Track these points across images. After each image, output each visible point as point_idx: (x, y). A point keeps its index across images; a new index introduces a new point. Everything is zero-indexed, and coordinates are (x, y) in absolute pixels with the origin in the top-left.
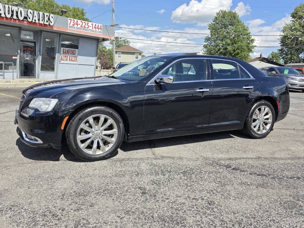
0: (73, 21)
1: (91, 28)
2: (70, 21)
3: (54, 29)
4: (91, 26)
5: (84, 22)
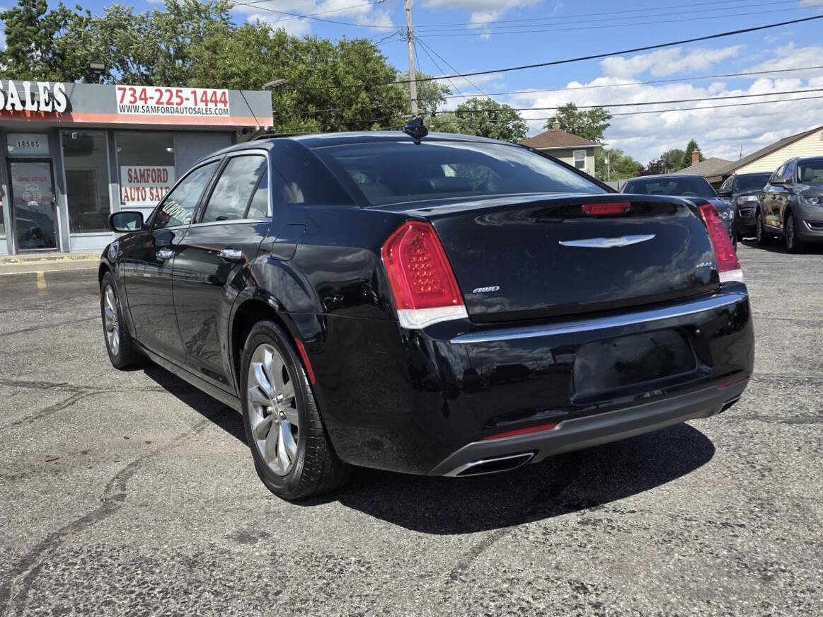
0: (132, 92)
1: (189, 104)
2: (121, 92)
3: (75, 121)
4: (191, 97)
5: (166, 91)
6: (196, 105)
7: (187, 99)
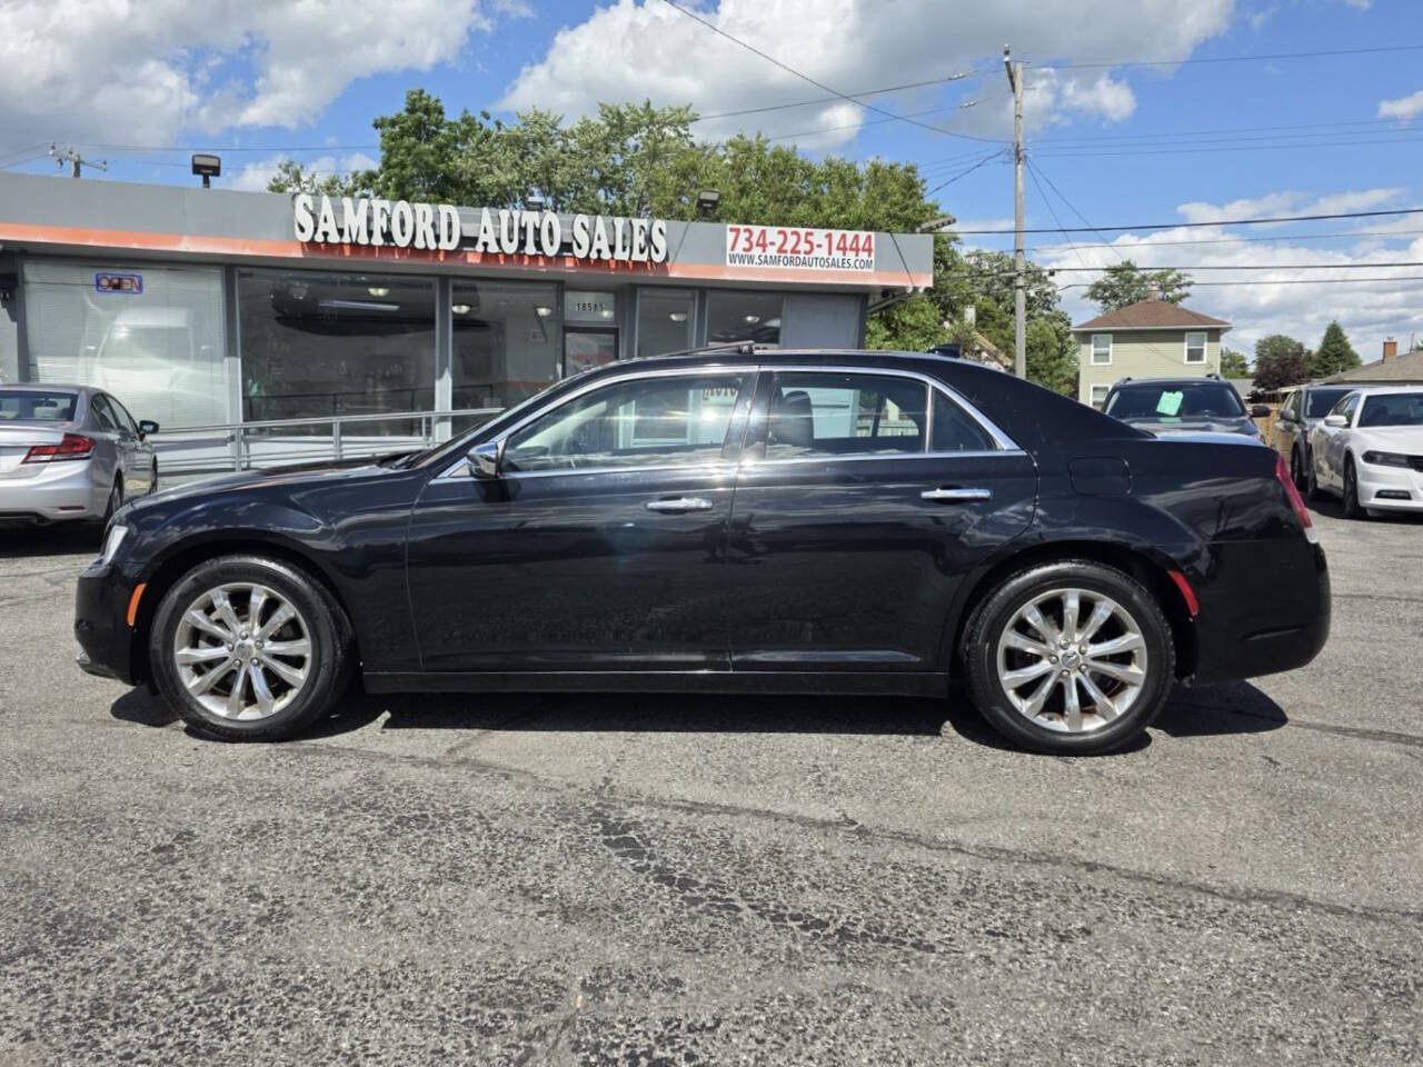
0: (747, 235)
1: (821, 253)
2: (734, 234)
3: (671, 275)
4: (825, 243)
5: (793, 233)
6: (830, 253)
7: (819, 246)
